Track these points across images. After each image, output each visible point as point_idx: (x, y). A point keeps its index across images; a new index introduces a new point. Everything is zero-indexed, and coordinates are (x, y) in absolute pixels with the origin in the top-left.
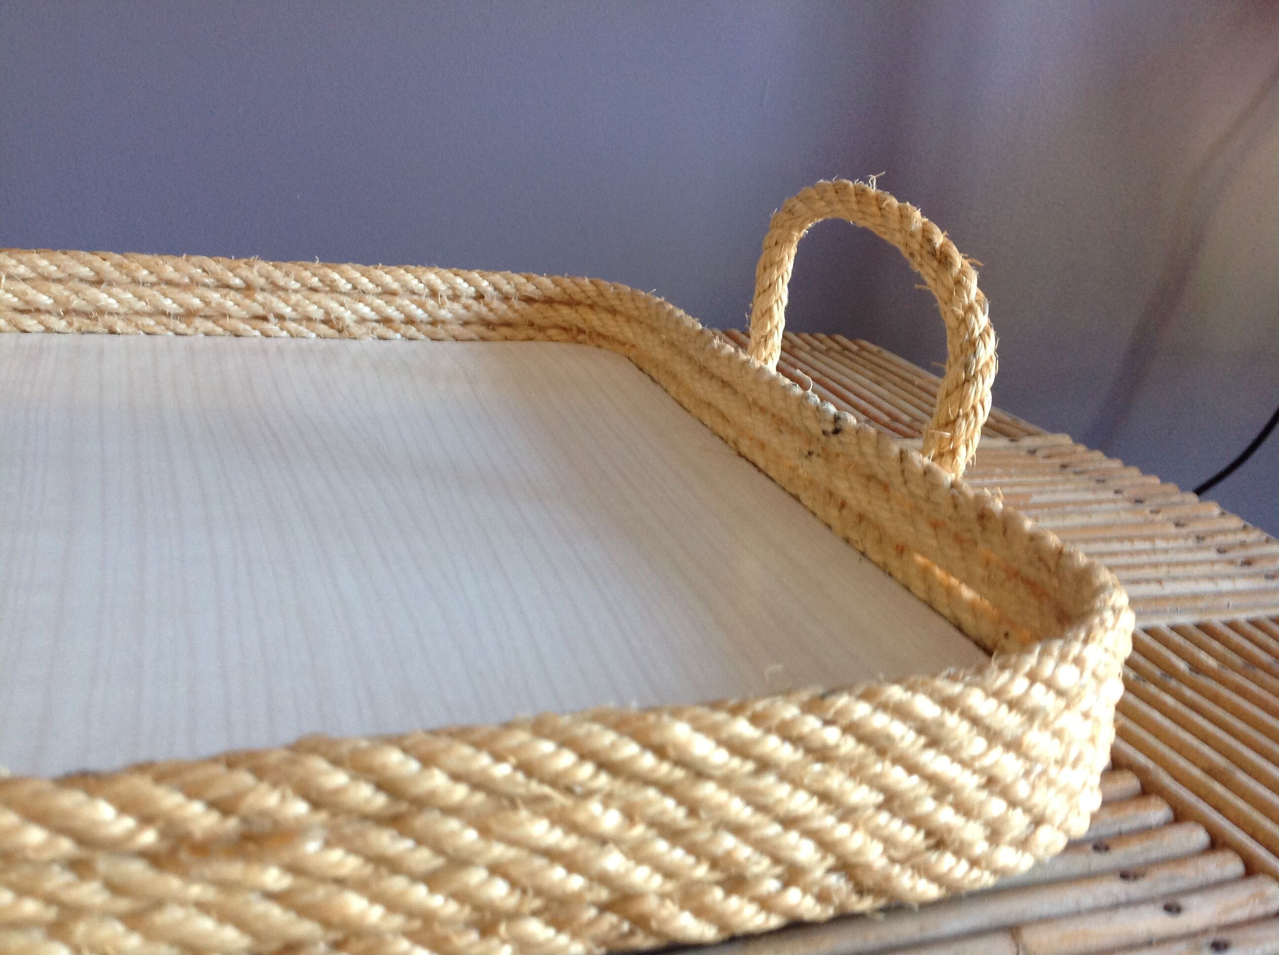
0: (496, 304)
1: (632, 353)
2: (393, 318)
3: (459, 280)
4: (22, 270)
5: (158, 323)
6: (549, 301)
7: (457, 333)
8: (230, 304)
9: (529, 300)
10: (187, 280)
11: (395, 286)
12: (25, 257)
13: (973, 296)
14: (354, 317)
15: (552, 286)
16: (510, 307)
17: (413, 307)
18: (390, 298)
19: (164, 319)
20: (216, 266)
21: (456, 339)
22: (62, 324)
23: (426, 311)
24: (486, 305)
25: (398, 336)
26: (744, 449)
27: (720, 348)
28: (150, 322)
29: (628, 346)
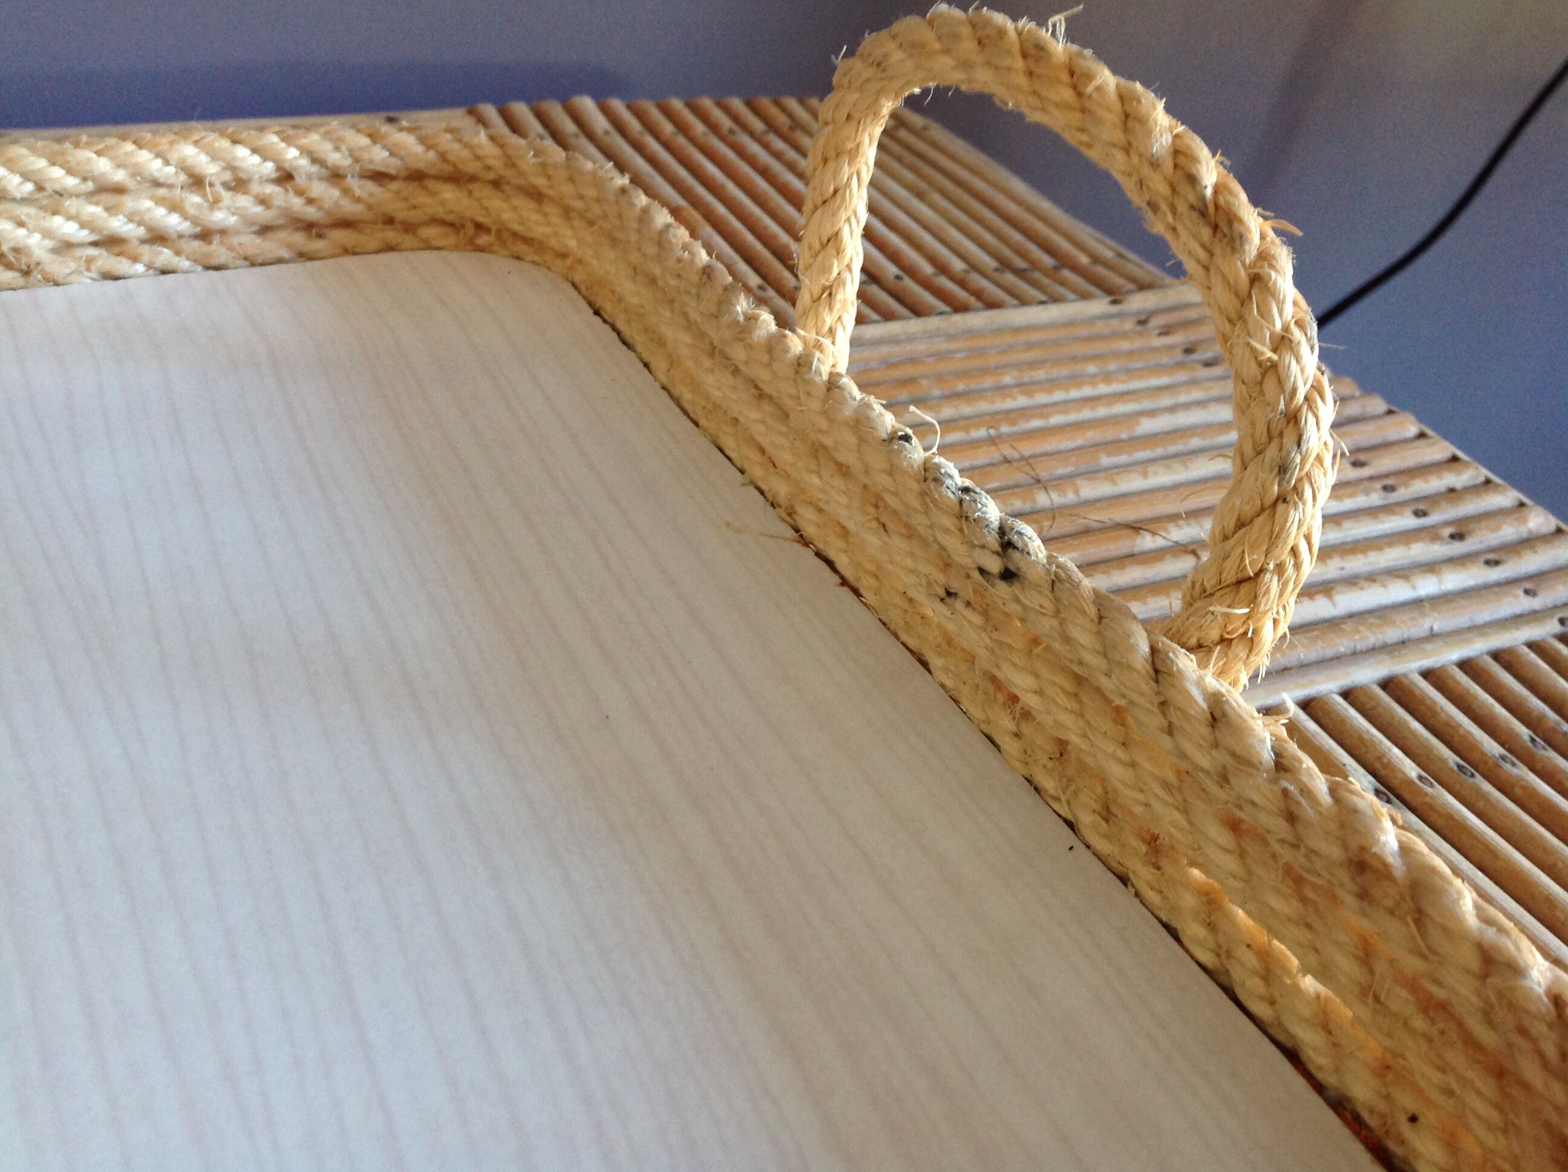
0: (319, 189)
1: (578, 277)
2: (123, 236)
3: (242, 152)
6: (417, 177)
7: (250, 252)
9: (379, 177)
11: (119, 176)
13: (1289, 310)
14: (49, 243)
15: (419, 149)
16: (346, 192)
17: (161, 211)
18: (111, 199)
21: (253, 262)
23: (185, 217)
24: (300, 193)
25: (140, 268)
27: (751, 319)
29: (569, 262)
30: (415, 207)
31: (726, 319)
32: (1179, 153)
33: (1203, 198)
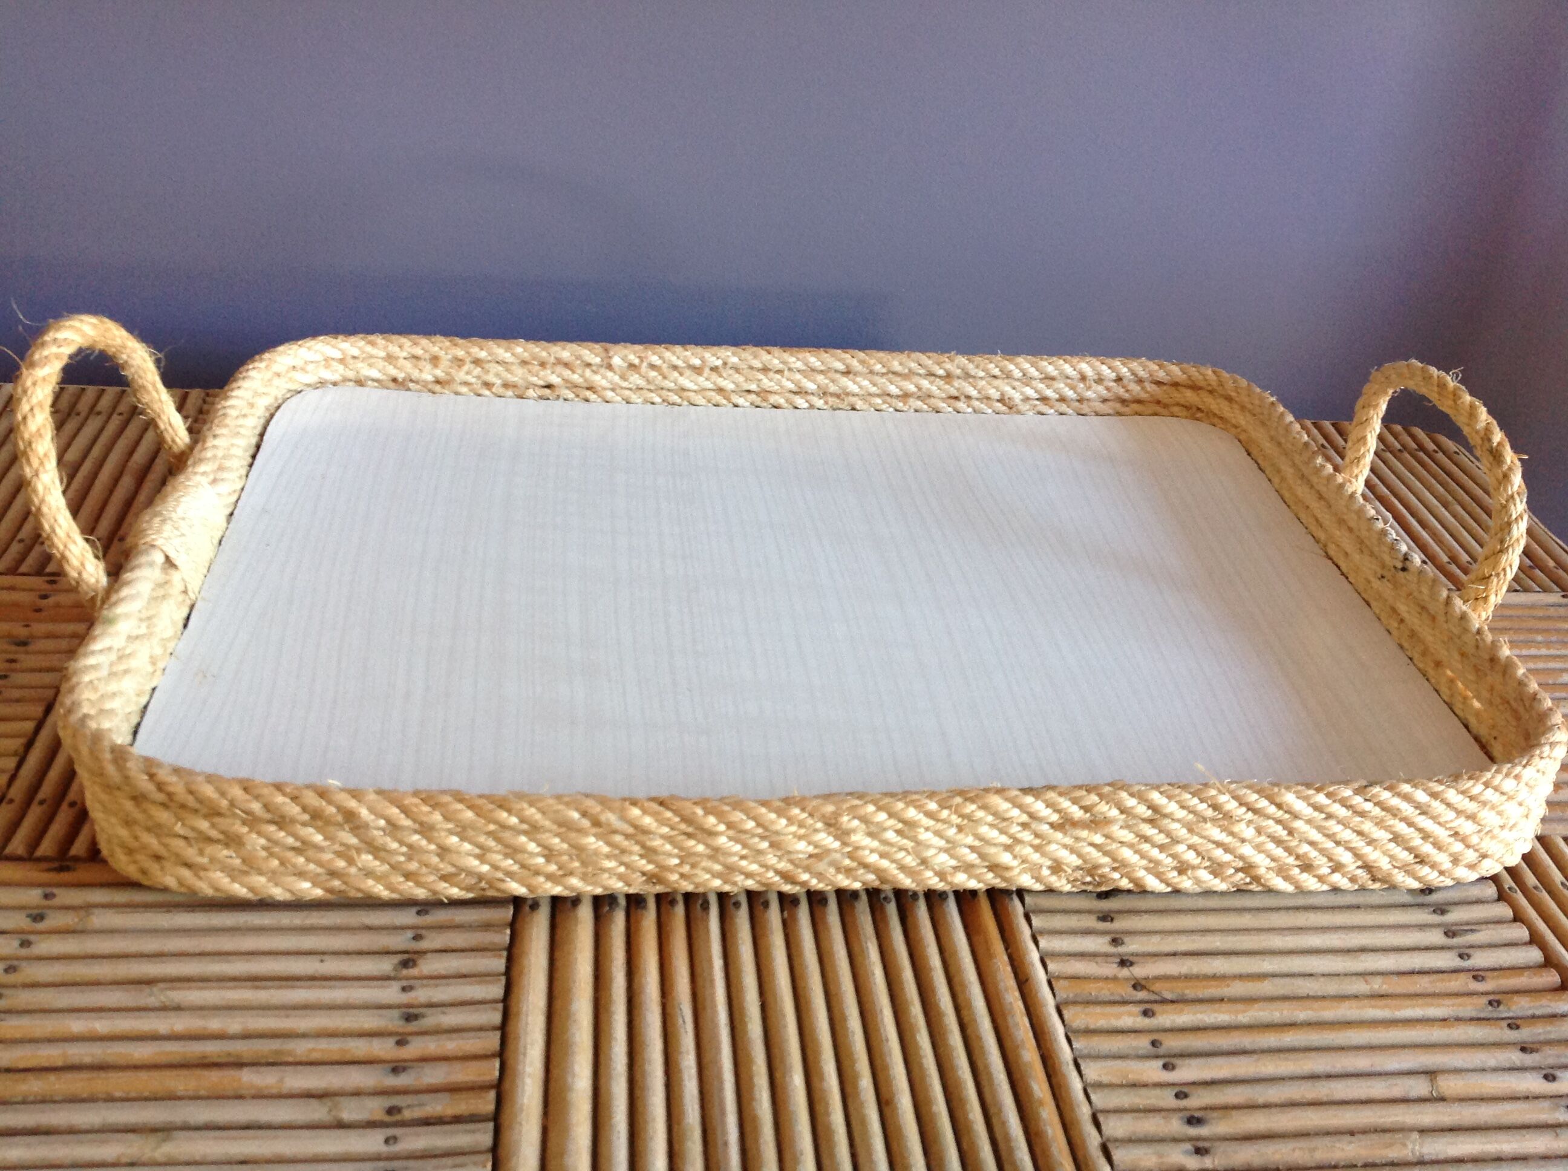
0: (1132, 386)
1: (1243, 437)
2: (1050, 397)
3: (1104, 367)
4: (799, 365)
5: (884, 402)
6: (1176, 385)
7: (1098, 409)
8: (934, 388)
9: (1159, 383)
10: (906, 371)
11: (1055, 373)
12: (800, 356)
13: (1515, 488)
14: (1021, 397)
15: (1180, 373)
16: (1143, 388)
17: (1067, 389)
18: (1051, 382)
19: (888, 399)
20: (928, 361)
21: (1097, 414)
22: (820, 403)
23: (1075, 392)
24: (1123, 387)
25: (1052, 411)
26: (1332, 553)
27: (1323, 466)
28: (879, 401)
29: (1239, 430)
30: (1171, 398)
31: (1311, 465)
32: (1488, 430)
33: (1492, 447)
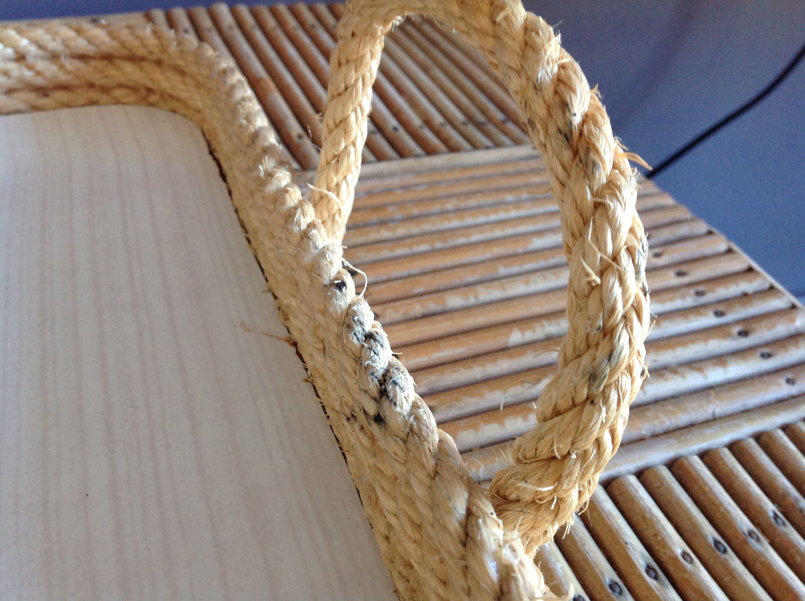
24: (31, 68)
30: (107, 77)
